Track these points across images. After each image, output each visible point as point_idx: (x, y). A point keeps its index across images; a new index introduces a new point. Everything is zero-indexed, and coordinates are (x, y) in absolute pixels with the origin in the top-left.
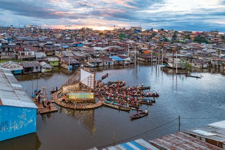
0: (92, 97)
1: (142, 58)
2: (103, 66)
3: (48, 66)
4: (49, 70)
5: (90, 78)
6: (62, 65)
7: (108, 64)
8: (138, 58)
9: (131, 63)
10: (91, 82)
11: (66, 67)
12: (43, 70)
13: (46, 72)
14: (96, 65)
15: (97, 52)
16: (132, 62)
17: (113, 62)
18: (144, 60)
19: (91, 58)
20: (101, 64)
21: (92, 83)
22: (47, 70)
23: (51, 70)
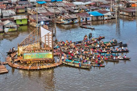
0: (51, 57)
1: (126, 12)
2: (80, 22)
3: (13, 25)
4: (13, 30)
5: (47, 37)
6: (31, 24)
7: (85, 20)
8: (121, 13)
9: (112, 19)
10: (48, 41)
11: (35, 26)
12: (6, 30)
13: (10, 32)
14: (71, 21)
15: (76, 8)
16: (114, 17)
17: (91, 18)
18: (127, 14)
19: (67, 14)
20: (77, 21)
21: (50, 41)
22: (11, 30)
23: (16, 29)
